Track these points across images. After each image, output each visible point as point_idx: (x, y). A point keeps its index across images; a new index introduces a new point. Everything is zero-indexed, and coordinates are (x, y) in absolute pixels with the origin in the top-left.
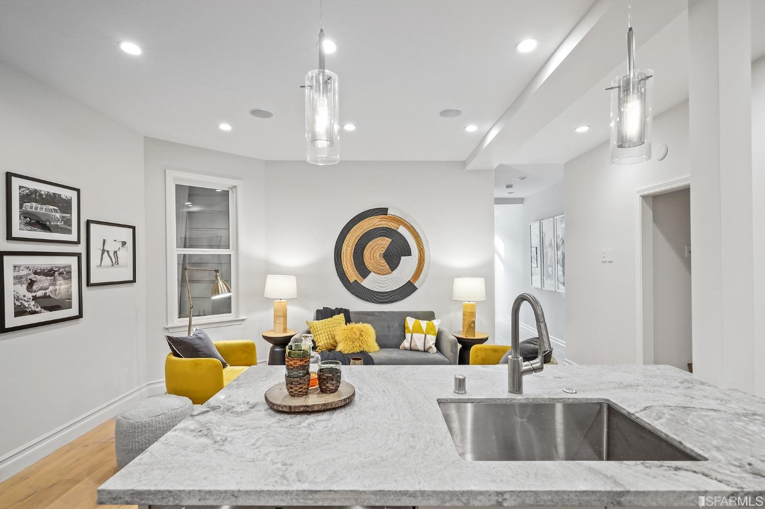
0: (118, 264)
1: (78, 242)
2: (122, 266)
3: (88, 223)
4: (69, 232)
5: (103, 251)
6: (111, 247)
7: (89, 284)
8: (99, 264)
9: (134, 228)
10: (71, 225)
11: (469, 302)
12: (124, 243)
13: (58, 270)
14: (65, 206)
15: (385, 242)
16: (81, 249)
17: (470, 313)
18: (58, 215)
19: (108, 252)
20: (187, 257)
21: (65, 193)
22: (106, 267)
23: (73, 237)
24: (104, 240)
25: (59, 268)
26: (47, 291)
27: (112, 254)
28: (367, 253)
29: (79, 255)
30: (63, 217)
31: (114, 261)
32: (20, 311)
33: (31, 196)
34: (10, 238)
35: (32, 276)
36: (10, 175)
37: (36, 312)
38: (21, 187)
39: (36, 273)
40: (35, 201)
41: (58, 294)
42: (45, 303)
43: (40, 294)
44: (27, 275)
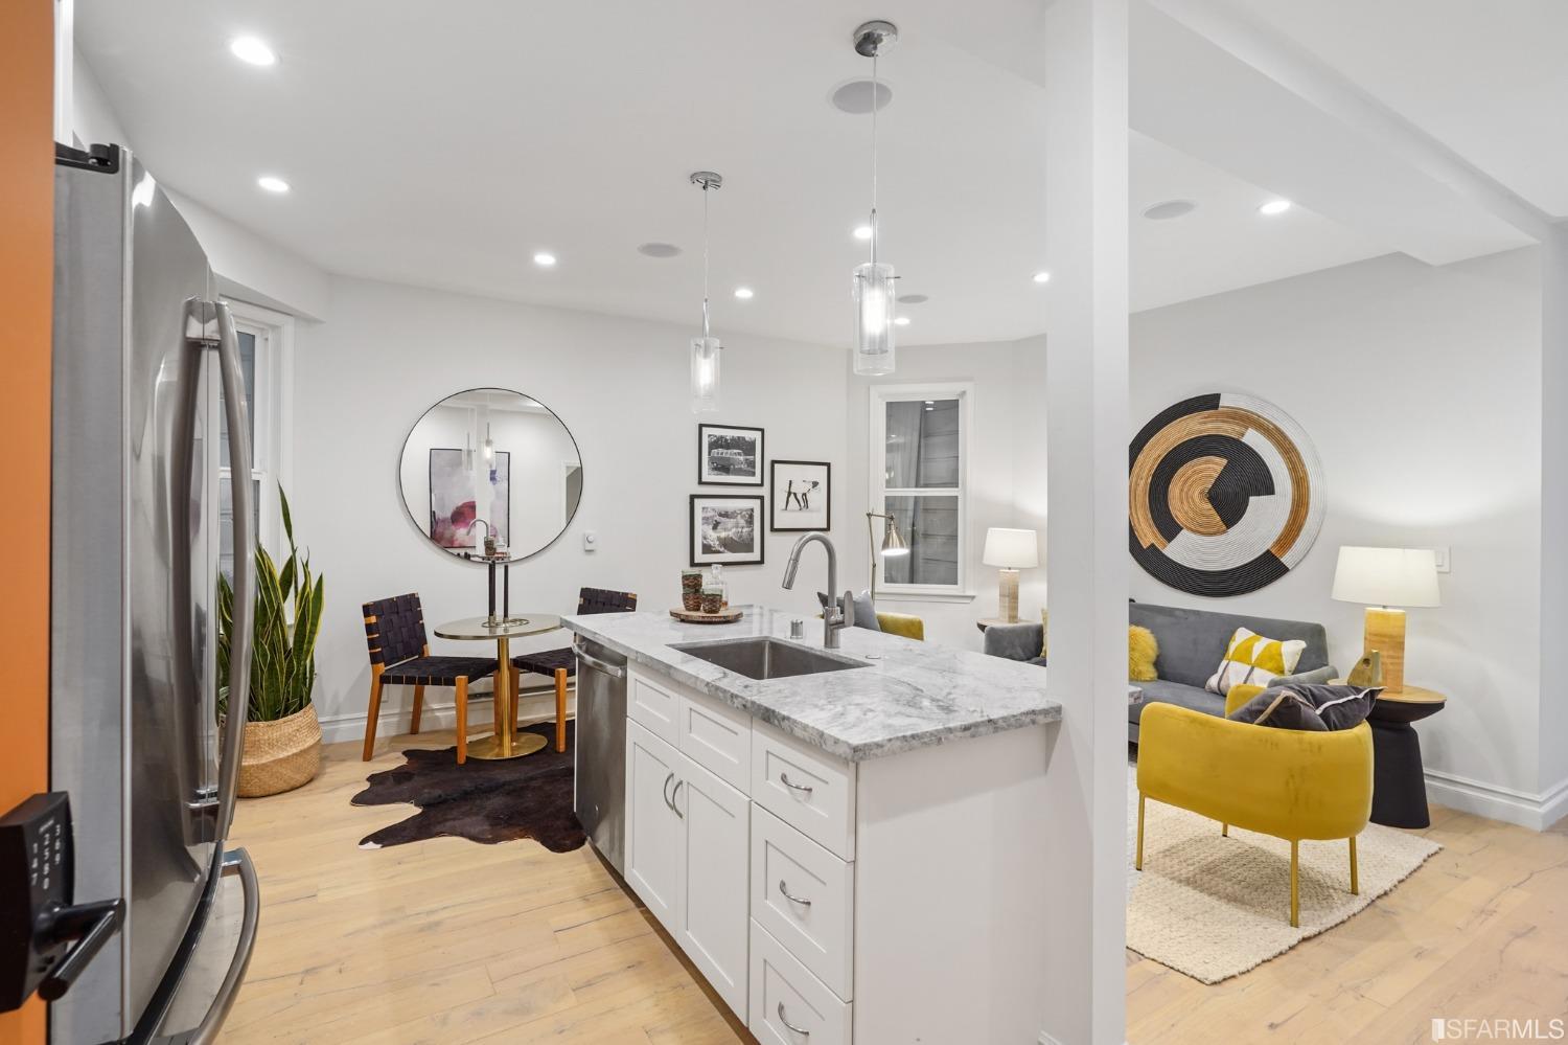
0: (808, 508)
1: (762, 485)
4: (753, 474)
5: (790, 493)
6: (798, 489)
7: (773, 530)
8: (784, 507)
9: (828, 465)
10: (754, 467)
11: (1384, 607)
12: (815, 484)
13: (741, 513)
14: (748, 447)
15: (1214, 466)
16: (765, 491)
17: (1376, 635)
18: (742, 458)
19: (795, 494)
21: (748, 435)
22: (793, 511)
23: (756, 479)
24: (791, 481)
25: (742, 511)
26: (730, 533)
27: (799, 497)
28: (1175, 489)
29: (761, 498)
30: (746, 459)
31: (802, 504)
32: (707, 549)
33: (717, 443)
34: (701, 482)
35: (718, 518)
36: (701, 426)
37: (719, 552)
38: (709, 436)
39: (720, 515)
40: (722, 447)
41: (741, 537)
42: (729, 545)
43: (723, 535)
44: (713, 517)
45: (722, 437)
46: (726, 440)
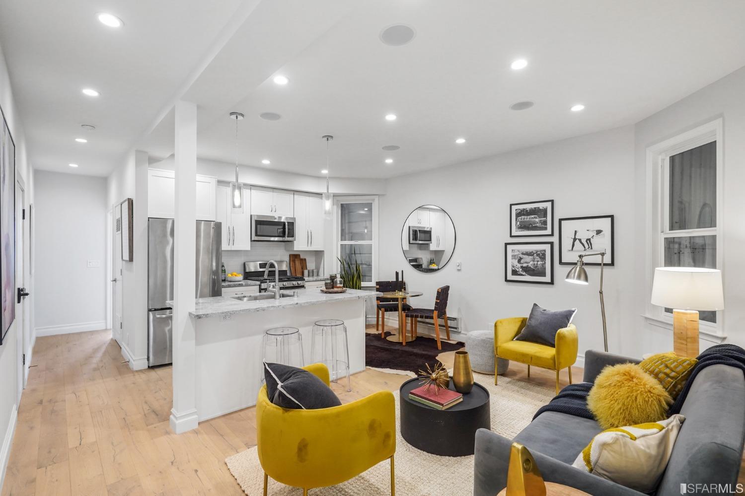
0: (592, 248)
1: (552, 235)
3: (560, 220)
4: (546, 229)
5: (575, 239)
6: (583, 236)
8: (571, 249)
9: (612, 217)
10: (546, 225)
12: (599, 232)
13: (537, 252)
14: (543, 213)
16: (554, 239)
18: (537, 220)
19: (580, 240)
21: (541, 206)
23: (549, 232)
24: (576, 232)
25: (537, 251)
26: (529, 264)
27: (584, 241)
29: (552, 244)
30: (541, 220)
31: (587, 246)
32: (515, 273)
33: (520, 214)
34: (511, 236)
35: (521, 256)
36: (511, 205)
37: (522, 275)
38: (517, 210)
39: (523, 254)
40: (524, 215)
41: (536, 267)
42: (528, 270)
43: (525, 265)
44: (518, 255)
45: (524, 209)
46: (527, 211)
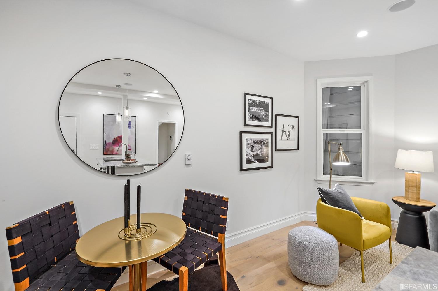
0: (290, 139)
1: (272, 127)
2: (292, 140)
3: (276, 115)
4: (267, 121)
5: (283, 131)
6: (287, 129)
7: (276, 150)
8: (281, 138)
9: (298, 117)
10: (268, 117)
12: (293, 127)
13: (263, 142)
14: (265, 107)
16: (272, 130)
18: (263, 112)
19: (285, 132)
20: (328, 134)
21: (266, 101)
22: (284, 140)
23: (269, 124)
24: (283, 125)
25: (264, 140)
26: (258, 152)
27: (287, 133)
29: (272, 133)
30: (265, 113)
31: (288, 137)
32: (248, 162)
33: (253, 104)
34: (245, 125)
35: (253, 144)
36: (245, 94)
37: (254, 163)
38: (249, 100)
39: (254, 143)
40: (255, 106)
41: (263, 154)
42: (258, 158)
43: (255, 153)
44: (251, 143)
45: (254, 101)
46: (256, 102)
